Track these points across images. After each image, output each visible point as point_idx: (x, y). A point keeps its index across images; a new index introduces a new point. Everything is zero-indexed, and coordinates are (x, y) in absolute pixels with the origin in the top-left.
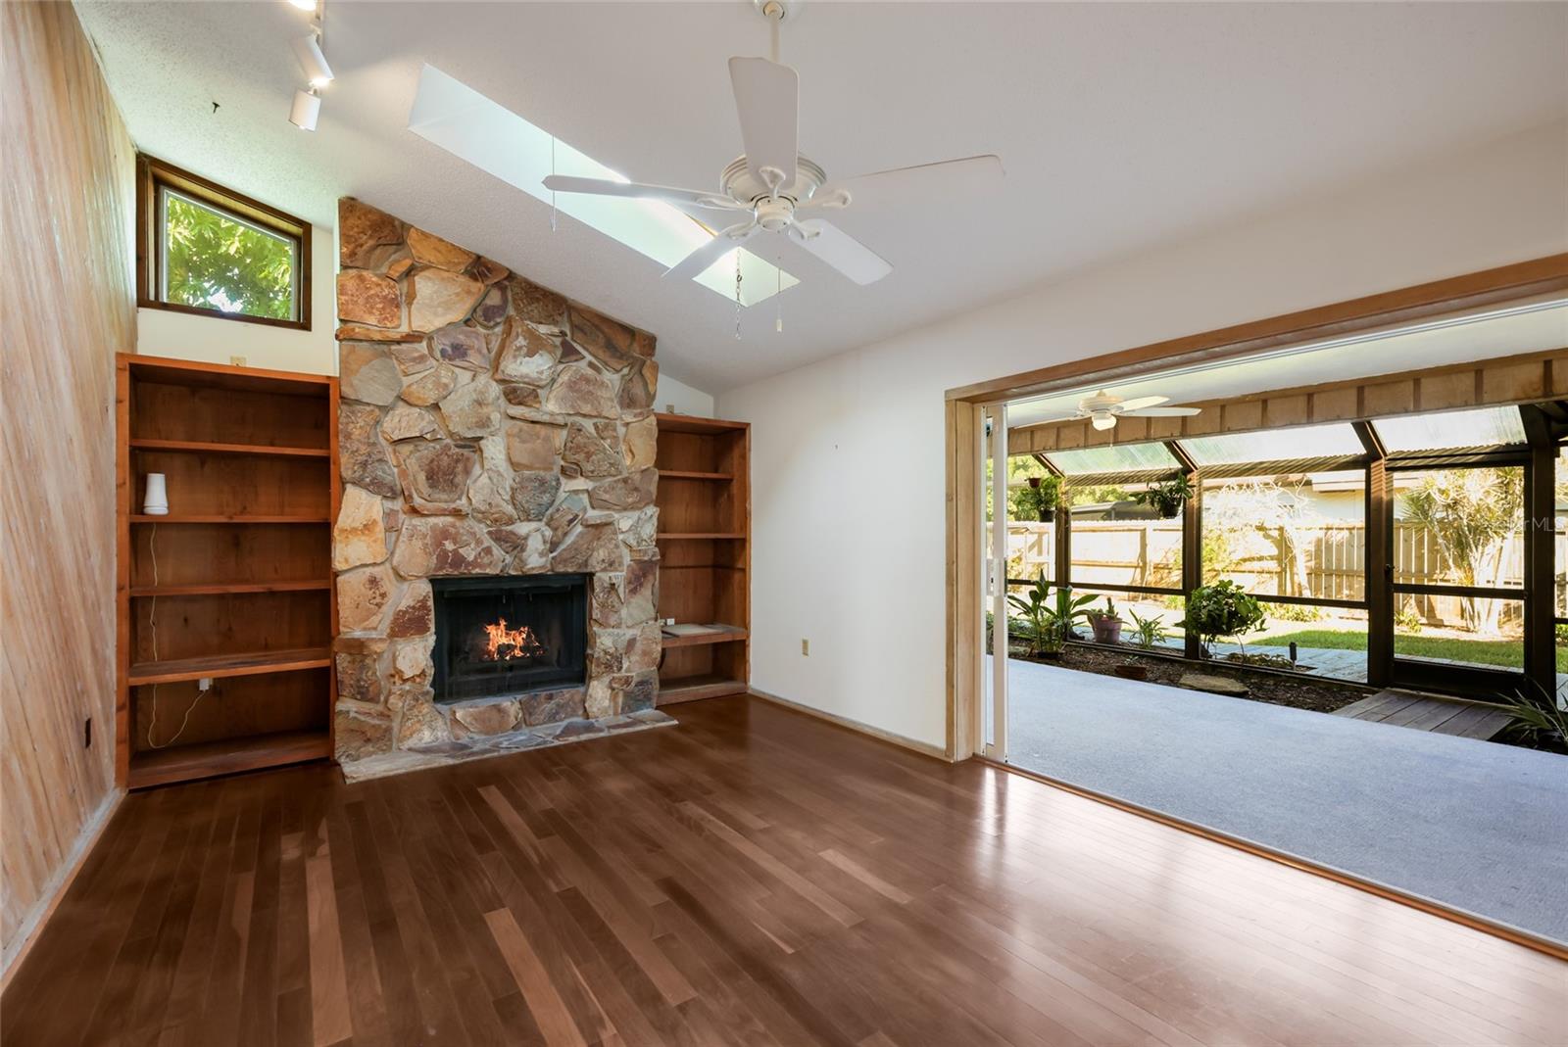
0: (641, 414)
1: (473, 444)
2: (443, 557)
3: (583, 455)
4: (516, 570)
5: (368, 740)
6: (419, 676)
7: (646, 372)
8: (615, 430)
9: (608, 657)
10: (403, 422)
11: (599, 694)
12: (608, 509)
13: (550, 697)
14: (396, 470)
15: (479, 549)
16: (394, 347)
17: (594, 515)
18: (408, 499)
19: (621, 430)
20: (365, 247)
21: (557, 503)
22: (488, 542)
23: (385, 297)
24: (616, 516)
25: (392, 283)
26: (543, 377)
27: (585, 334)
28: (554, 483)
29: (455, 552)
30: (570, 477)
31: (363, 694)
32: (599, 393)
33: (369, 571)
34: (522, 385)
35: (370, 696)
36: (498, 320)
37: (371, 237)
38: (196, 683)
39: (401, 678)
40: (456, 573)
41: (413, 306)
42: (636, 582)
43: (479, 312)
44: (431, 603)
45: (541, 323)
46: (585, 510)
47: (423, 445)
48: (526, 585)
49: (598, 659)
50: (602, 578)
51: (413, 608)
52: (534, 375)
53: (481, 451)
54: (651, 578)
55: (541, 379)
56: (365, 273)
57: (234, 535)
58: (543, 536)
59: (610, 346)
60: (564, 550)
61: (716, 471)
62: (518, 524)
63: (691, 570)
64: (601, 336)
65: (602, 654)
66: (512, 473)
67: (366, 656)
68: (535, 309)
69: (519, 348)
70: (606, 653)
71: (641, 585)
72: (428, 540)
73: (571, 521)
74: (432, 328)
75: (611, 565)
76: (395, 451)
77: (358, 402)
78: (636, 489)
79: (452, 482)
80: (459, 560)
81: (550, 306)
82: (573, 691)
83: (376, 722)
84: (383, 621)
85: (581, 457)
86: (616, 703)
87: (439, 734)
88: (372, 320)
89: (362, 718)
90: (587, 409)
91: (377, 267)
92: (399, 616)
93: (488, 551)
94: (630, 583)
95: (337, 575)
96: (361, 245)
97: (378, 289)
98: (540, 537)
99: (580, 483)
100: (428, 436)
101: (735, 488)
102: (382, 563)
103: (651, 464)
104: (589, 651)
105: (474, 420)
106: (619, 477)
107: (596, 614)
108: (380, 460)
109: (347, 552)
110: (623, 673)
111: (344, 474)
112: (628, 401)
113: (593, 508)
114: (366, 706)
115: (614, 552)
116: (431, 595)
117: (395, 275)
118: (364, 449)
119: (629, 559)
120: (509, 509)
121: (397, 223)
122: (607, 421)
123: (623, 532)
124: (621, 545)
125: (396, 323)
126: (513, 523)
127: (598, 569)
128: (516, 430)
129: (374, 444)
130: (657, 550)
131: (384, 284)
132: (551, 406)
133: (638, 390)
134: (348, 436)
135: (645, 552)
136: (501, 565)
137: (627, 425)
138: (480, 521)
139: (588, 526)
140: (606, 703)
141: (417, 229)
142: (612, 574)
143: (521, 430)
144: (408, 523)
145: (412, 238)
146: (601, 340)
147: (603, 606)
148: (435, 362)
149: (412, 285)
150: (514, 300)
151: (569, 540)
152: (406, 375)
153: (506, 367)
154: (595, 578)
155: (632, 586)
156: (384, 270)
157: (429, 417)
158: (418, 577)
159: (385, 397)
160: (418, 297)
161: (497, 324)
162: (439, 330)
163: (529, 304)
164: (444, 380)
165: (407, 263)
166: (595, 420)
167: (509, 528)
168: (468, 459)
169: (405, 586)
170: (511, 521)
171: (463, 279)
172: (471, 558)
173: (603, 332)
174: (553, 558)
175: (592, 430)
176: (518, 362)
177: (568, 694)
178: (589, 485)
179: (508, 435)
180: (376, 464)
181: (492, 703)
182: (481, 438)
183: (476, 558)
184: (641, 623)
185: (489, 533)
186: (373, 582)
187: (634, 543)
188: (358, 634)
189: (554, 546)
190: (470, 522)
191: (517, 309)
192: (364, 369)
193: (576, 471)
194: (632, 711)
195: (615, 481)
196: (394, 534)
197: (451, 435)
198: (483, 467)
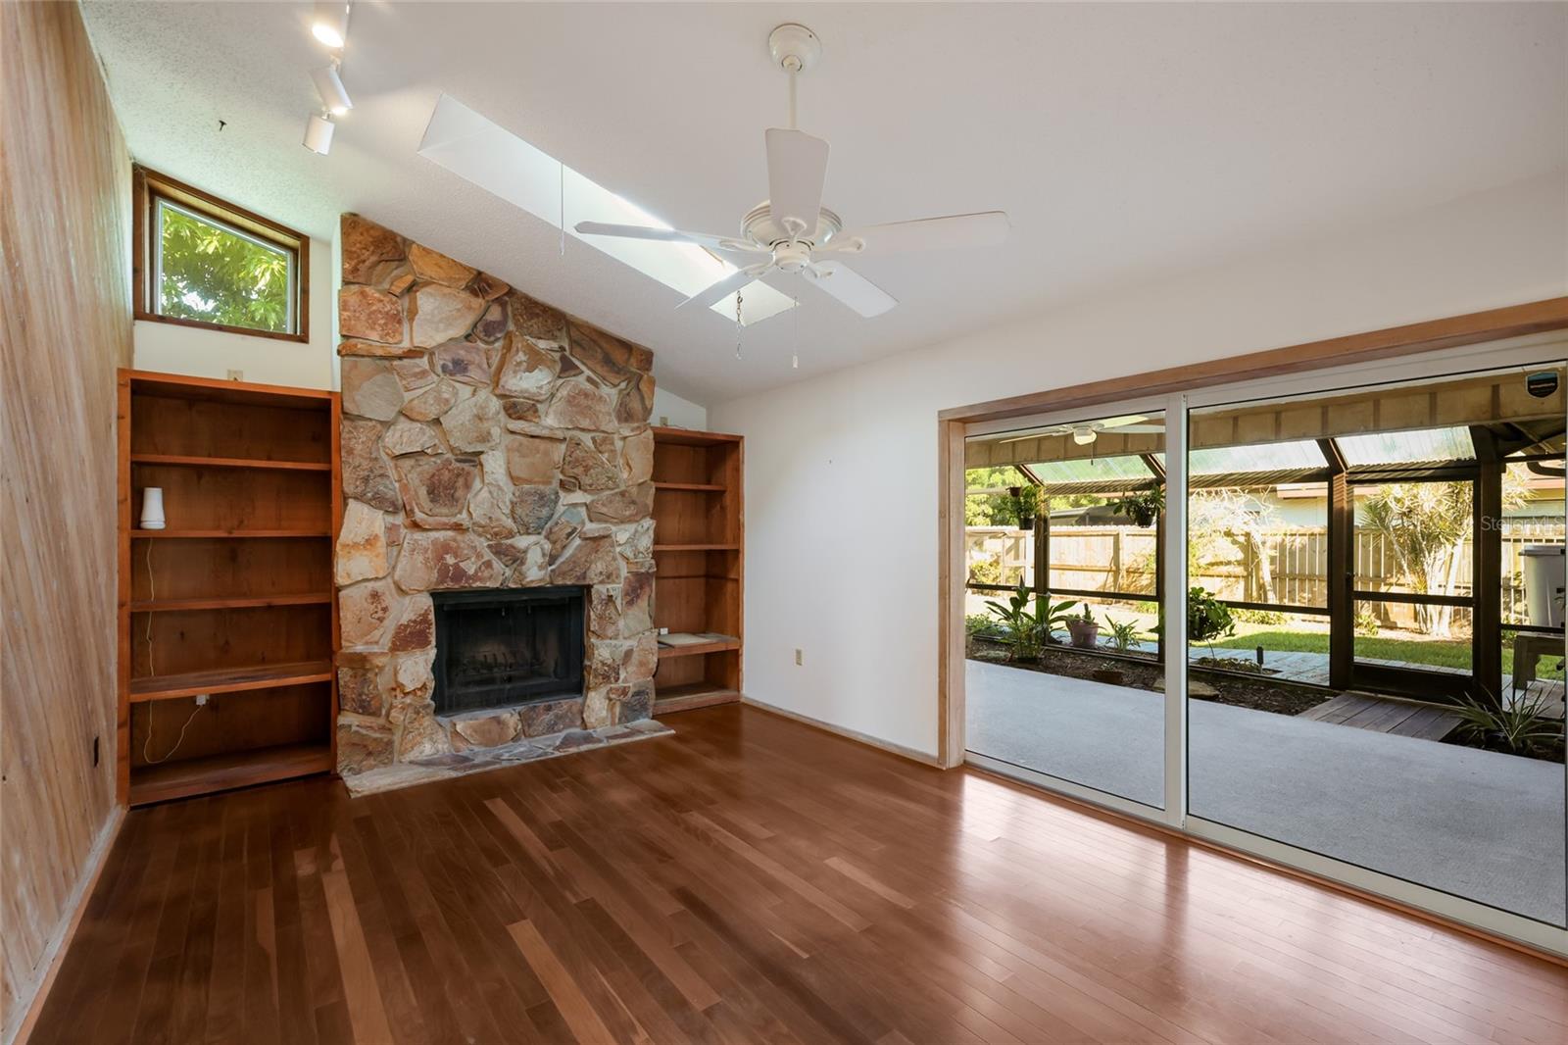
0: (638, 427)
1: (474, 458)
2: (444, 571)
3: (581, 469)
4: (516, 583)
5: (370, 754)
6: (420, 689)
7: (643, 386)
8: (612, 444)
9: (606, 668)
10: (405, 437)
11: (597, 704)
12: (606, 522)
13: (549, 709)
14: (397, 485)
15: (480, 563)
16: (396, 363)
17: (592, 528)
18: (409, 513)
19: (619, 444)
20: (367, 263)
21: (556, 516)
22: (488, 555)
23: (387, 313)
24: (614, 528)
25: (394, 299)
26: (543, 392)
27: (584, 349)
28: (553, 497)
29: (456, 566)
30: (569, 491)
31: (364, 708)
32: (598, 408)
33: (370, 585)
34: (522, 400)
35: (373, 709)
36: (499, 335)
37: (373, 253)
38: (193, 699)
39: (402, 691)
40: (457, 587)
41: (415, 322)
42: (633, 594)
43: (480, 327)
44: (432, 617)
45: (540, 338)
46: (583, 523)
47: (424, 460)
48: (525, 598)
49: (596, 670)
50: (600, 590)
51: (415, 621)
52: (534, 390)
53: (482, 465)
54: (647, 589)
55: (541, 394)
56: (367, 289)
57: (231, 550)
58: (542, 549)
59: (608, 361)
60: (563, 563)
61: (709, 482)
62: (518, 537)
63: (683, 580)
64: (599, 350)
65: (600, 665)
66: (512, 488)
67: (367, 670)
68: (535, 324)
69: (519, 364)
70: (604, 664)
71: (638, 596)
72: (429, 554)
73: (570, 534)
74: (434, 344)
75: (608, 577)
76: (396, 467)
77: (361, 417)
78: (633, 502)
79: (453, 496)
80: (460, 574)
81: (549, 321)
82: (570, 701)
83: (377, 735)
84: (385, 635)
85: (579, 470)
86: (613, 714)
87: (440, 746)
88: (374, 336)
89: (364, 732)
90: (585, 423)
91: (379, 283)
92: (401, 628)
93: (488, 564)
94: (627, 594)
95: (338, 590)
96: (364, 261)
97: (380, 305)
98: (539, 550)
99: (579, 497)
100: (429, 451)
101: (728, 499)
102: (384, 578)
103: (648, 477)
104: (587, 663)
105: (475, 434)
106: (616, 490)
107: (594, 626)
108: (382, 476)
109: (351, 567)
110: (620, 684)
111: (346, 489)
112: (625, 415)
113: (591, 521)
114: (368, 720)
115: (611, 565)
116: (432, 609)
117: (397, 291)
118: (365, 464)
119: (626, 571)
120: (509, 523)
121: (399, 239)
122: (606, 435)
123: (620, 545)
124: (618, 557)
125: (398, 338)
126: (513, 537)
127: (595, 581)
128: (516, 444)
129: (376, 459)
130: (653, 562)
131: (386, 299)
132: (550, 420)
133: (635, 405)
134: (350, 452)
135: (642, 565)
136: (501, 578)
137: (625, 438)
138: (480, 535)
139: (586, 539)
140: (604, 713)
141: (418, 245)
142: (609, 586)
143: (521, 444)
144: (410, 537)
145: (414, 254)
146: (600, 356)
147: (601, 617)
148: (436, 378)
149: (413, 302)
150: (514, 315)
151: (568, 553)
152: (408, 390)
153: (506, 382)
154: (593, 591)
155: (629, 598)
156: (386, 286)
157: (430, 431)
158: (419, 591)
159: (387, 414)
160: (420, 312)
161: (497, 339)
162: (440, 345)
163: (530, 320)
164: (446, 396)
165: (410, 278)
166: (593, 434)
167: (509, 541)
168: (468, 473)
169: (407, 600)
170: (511, 535)
171: (464, 295)
172: (471, 572)
173: (601, 347)
174: (552, 571)
175: (591, 444)
176: (518, 377)
177: (566, 704)
178: (587, 498)
179: (509, 450)
180: (378, 479)
181: (492, 715)
182: (482, 453)
183: (476, 572)
184: (638, 633)
185: (489, 546)
186: (375, 596)
187: (630, 555)
188: (360, 648)
189: (552, 559)
190: (471, 536)
191: (517, 323)
192: (366, 385)
193: (575, 485)
194: (628, 722)
195: (613, 495)
196: (395, 549)
197: (452, 449)
198: (483, 481)
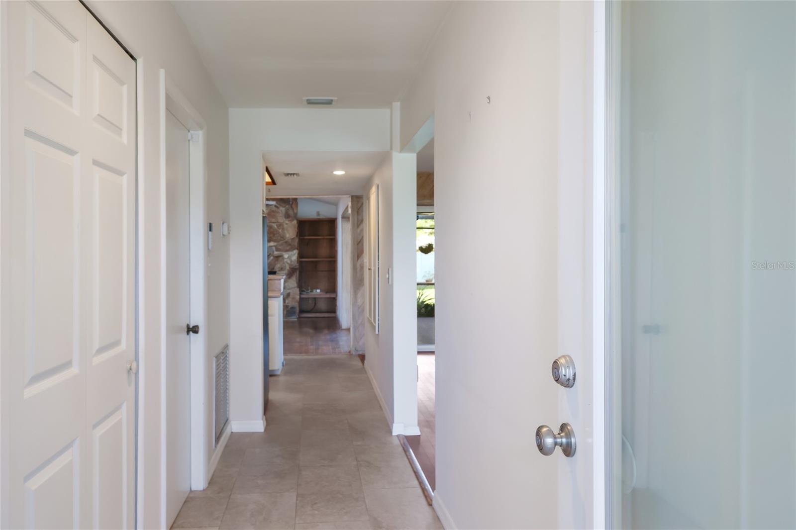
0: (292, 220)
7: (293, 206)
8: (283, 226)
12: (281, 251)
17: (276, 253)
19: (285, 226)
24: (284, 253)
30: (269, 242)
32: (277, 215)
42: (290, 275)
46: (273, 252)
54: (296, 273)
71: (293, 275)
73: (269, 255)
75: (282, 269)
78: (290, 245)
85: (271, 235)
90: (273, 220)
94: (288, 275)
99: (272, 244)
103: (295, 236)
106: (285, 241)
110: (286, 303)
112: (287, 216)
113: (276, 251)
115: (282, 265)
119: (288, 267)
122: (280, 223)
123: (286, 259)
124: (285, 262)
130: (297, 264)
133: (291, 212)
135: (294, 265)
137: (287, 224)
139: (274, 257)
142: (282, 272)
151: (269, 261)
166: (277, 223)
175: (276, 227)
178: (275, 244)
184: (292, 288)
187: (289, 262)
193: (271, 240)
194: (289, 316)
195: (283, 243)
